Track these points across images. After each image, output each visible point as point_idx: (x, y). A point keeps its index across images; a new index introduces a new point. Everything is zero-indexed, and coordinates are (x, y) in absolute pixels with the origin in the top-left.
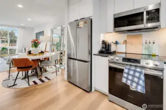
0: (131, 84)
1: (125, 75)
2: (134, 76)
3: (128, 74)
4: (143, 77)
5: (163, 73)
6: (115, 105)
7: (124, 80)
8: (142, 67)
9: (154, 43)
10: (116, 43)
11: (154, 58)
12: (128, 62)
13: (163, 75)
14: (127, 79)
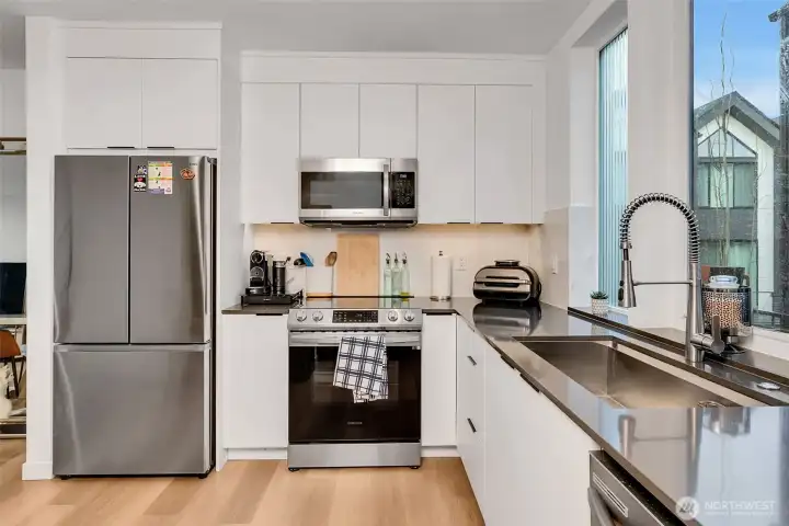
0: (358, 386)
1: (342, 363)
2: (363, 359)
3: (350, 357)
4: (384, 358)
5: (421, 337)
6: (311, 475)
7: (339, 380)
8: (383, 329)
9: (405, 262)
10: (303, 261)
11: (405, 303)
12: (348, 321)
13: (420, 341)
14: (347, 372)
